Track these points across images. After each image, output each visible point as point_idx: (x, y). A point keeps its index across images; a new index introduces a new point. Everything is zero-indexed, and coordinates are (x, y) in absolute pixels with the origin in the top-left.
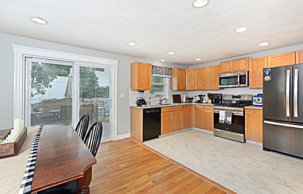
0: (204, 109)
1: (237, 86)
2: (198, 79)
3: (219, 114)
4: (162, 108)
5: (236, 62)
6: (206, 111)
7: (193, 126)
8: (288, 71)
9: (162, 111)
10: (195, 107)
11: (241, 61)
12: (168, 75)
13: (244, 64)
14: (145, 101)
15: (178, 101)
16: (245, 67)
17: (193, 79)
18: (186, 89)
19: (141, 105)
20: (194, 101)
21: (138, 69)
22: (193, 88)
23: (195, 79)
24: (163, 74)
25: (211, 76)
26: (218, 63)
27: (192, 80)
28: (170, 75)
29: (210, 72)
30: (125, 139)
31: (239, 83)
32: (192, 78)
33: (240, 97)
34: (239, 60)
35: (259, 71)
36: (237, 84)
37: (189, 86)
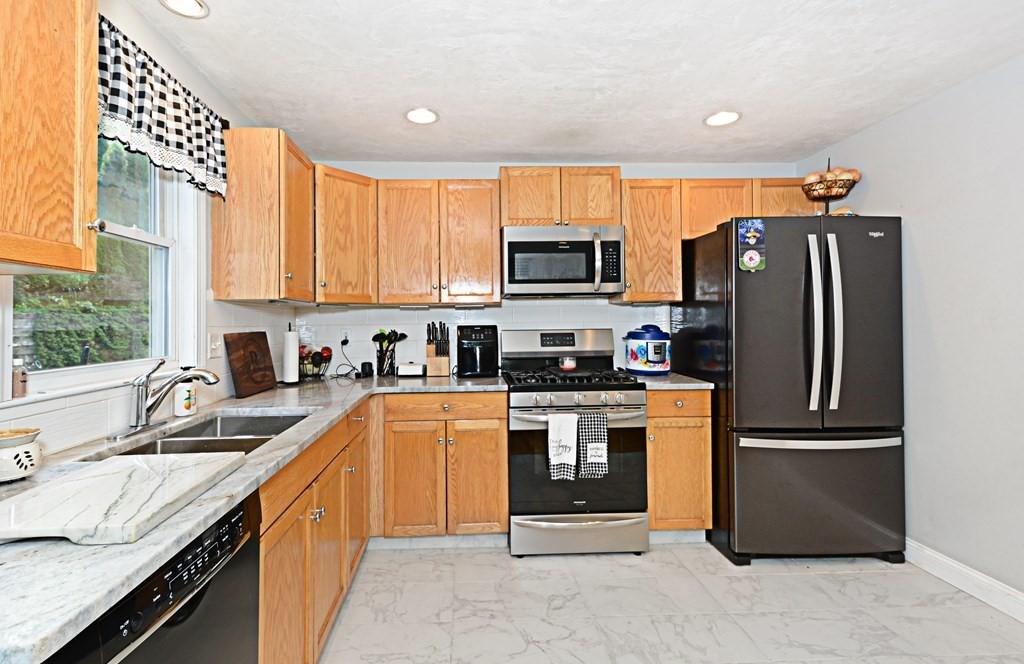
0: (448, 417)
2: (383, 241)
5: (573, 178)
6: (462, 425)
7: (375, 531)
8: (810, 236)
10: (388, 411)
11: (595, 180)
13: (604, 195)
15: (258, 376)
16: (608, 209)
17: (355, 236)
18: (320, 299)
22: (358, 292)
23: (363, 240)
25: (458, 230)
26: (491, 171)
27: (352, 241)
29: (451, 208)
31: (598, 279)
32: (347, 229)
33: (573, 340)
34: (587, 174)
35: (656, 232)
37: (334, 279)
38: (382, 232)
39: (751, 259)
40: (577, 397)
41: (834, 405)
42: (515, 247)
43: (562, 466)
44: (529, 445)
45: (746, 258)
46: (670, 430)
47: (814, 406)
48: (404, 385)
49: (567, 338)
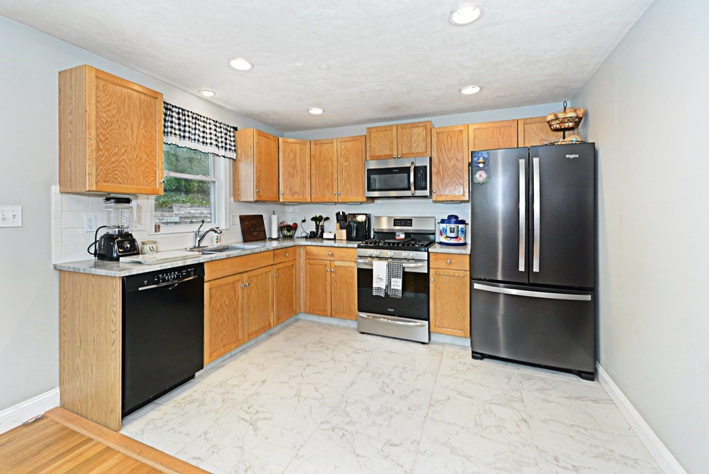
0: (332, 259)
1: (408, 193)
2: (313, 171)
3: (371, 271)
4: (206, 267)
5: (404, 130)
6: (338, 263)
7: (302, 310)
8: (520, 160)
9: (206, 278)
10: (307, 254)
11: (416, 130)
12: (226, 149)
13: (422, 138)
14: (133, 241)
15: (255, 234)
16: (424, 146)
17: (299, 170)
18: (281, 200)
19: (117, 259)
20: (298, 233)
21: (97, 102)
22: (300, 197)
23: (303, 171)
24: (209, 141)
25: (346, 164)
26: (361, 130)
27: (297, 172)
28: (233, 148)
29: (343, 153)
30: (25, 425)
31: (412, 188)
32: (295, 167)
33: (411, 223)
34: (412, 127)
35: (452, 159)
36: (409, 189)
37: (288, 191)
38: (313, 167)
39: (481, 176)
40: (389, 253)
41: (536, 269)
42: (370, 172)
43: (379, 289)
44: (365, 276)
45: (477, 176)
46: (444, 277)
47: (522, 268)
48: (326, 243)
49: (408, 222)
